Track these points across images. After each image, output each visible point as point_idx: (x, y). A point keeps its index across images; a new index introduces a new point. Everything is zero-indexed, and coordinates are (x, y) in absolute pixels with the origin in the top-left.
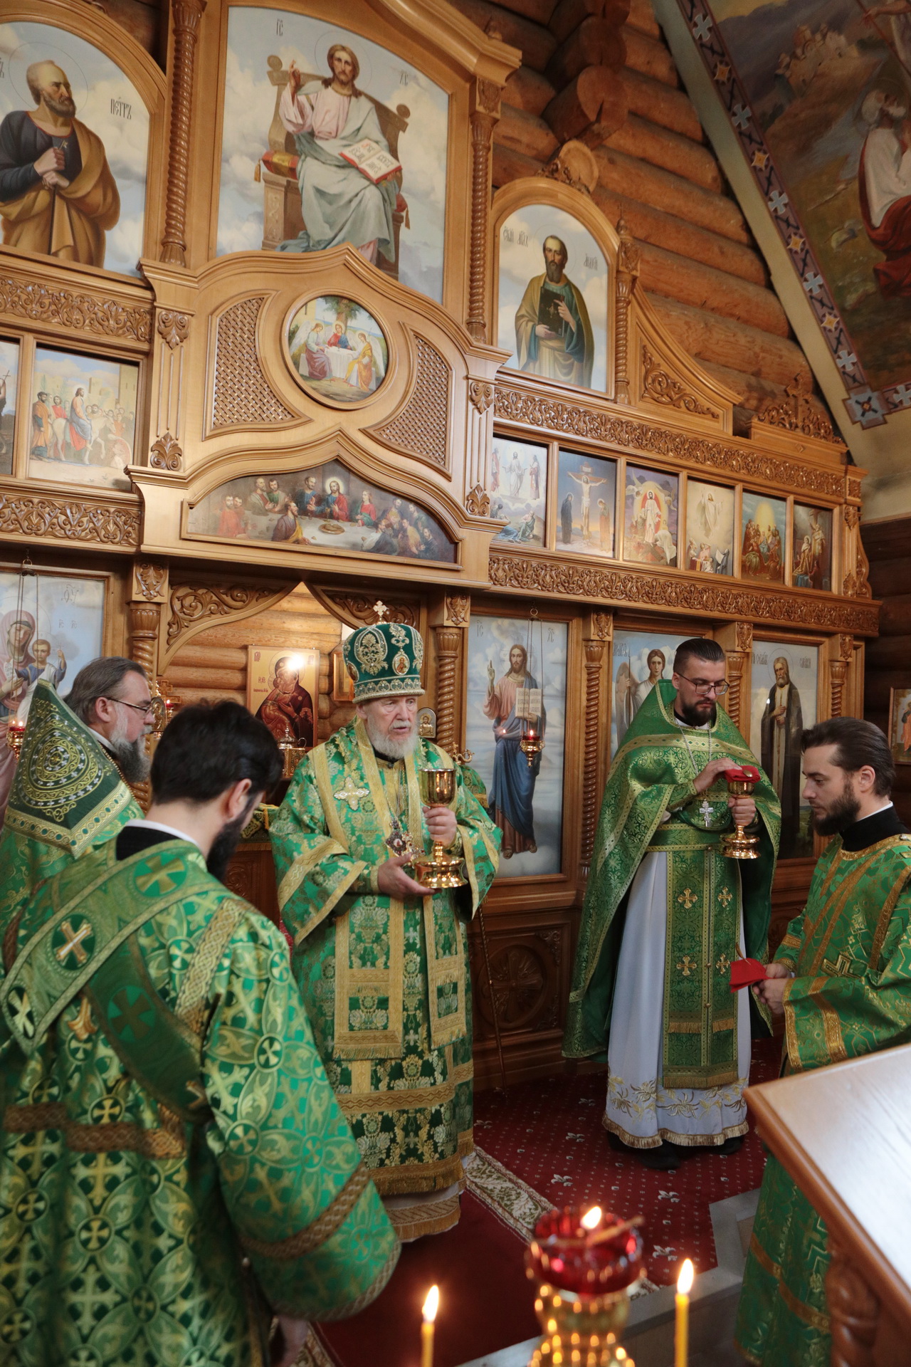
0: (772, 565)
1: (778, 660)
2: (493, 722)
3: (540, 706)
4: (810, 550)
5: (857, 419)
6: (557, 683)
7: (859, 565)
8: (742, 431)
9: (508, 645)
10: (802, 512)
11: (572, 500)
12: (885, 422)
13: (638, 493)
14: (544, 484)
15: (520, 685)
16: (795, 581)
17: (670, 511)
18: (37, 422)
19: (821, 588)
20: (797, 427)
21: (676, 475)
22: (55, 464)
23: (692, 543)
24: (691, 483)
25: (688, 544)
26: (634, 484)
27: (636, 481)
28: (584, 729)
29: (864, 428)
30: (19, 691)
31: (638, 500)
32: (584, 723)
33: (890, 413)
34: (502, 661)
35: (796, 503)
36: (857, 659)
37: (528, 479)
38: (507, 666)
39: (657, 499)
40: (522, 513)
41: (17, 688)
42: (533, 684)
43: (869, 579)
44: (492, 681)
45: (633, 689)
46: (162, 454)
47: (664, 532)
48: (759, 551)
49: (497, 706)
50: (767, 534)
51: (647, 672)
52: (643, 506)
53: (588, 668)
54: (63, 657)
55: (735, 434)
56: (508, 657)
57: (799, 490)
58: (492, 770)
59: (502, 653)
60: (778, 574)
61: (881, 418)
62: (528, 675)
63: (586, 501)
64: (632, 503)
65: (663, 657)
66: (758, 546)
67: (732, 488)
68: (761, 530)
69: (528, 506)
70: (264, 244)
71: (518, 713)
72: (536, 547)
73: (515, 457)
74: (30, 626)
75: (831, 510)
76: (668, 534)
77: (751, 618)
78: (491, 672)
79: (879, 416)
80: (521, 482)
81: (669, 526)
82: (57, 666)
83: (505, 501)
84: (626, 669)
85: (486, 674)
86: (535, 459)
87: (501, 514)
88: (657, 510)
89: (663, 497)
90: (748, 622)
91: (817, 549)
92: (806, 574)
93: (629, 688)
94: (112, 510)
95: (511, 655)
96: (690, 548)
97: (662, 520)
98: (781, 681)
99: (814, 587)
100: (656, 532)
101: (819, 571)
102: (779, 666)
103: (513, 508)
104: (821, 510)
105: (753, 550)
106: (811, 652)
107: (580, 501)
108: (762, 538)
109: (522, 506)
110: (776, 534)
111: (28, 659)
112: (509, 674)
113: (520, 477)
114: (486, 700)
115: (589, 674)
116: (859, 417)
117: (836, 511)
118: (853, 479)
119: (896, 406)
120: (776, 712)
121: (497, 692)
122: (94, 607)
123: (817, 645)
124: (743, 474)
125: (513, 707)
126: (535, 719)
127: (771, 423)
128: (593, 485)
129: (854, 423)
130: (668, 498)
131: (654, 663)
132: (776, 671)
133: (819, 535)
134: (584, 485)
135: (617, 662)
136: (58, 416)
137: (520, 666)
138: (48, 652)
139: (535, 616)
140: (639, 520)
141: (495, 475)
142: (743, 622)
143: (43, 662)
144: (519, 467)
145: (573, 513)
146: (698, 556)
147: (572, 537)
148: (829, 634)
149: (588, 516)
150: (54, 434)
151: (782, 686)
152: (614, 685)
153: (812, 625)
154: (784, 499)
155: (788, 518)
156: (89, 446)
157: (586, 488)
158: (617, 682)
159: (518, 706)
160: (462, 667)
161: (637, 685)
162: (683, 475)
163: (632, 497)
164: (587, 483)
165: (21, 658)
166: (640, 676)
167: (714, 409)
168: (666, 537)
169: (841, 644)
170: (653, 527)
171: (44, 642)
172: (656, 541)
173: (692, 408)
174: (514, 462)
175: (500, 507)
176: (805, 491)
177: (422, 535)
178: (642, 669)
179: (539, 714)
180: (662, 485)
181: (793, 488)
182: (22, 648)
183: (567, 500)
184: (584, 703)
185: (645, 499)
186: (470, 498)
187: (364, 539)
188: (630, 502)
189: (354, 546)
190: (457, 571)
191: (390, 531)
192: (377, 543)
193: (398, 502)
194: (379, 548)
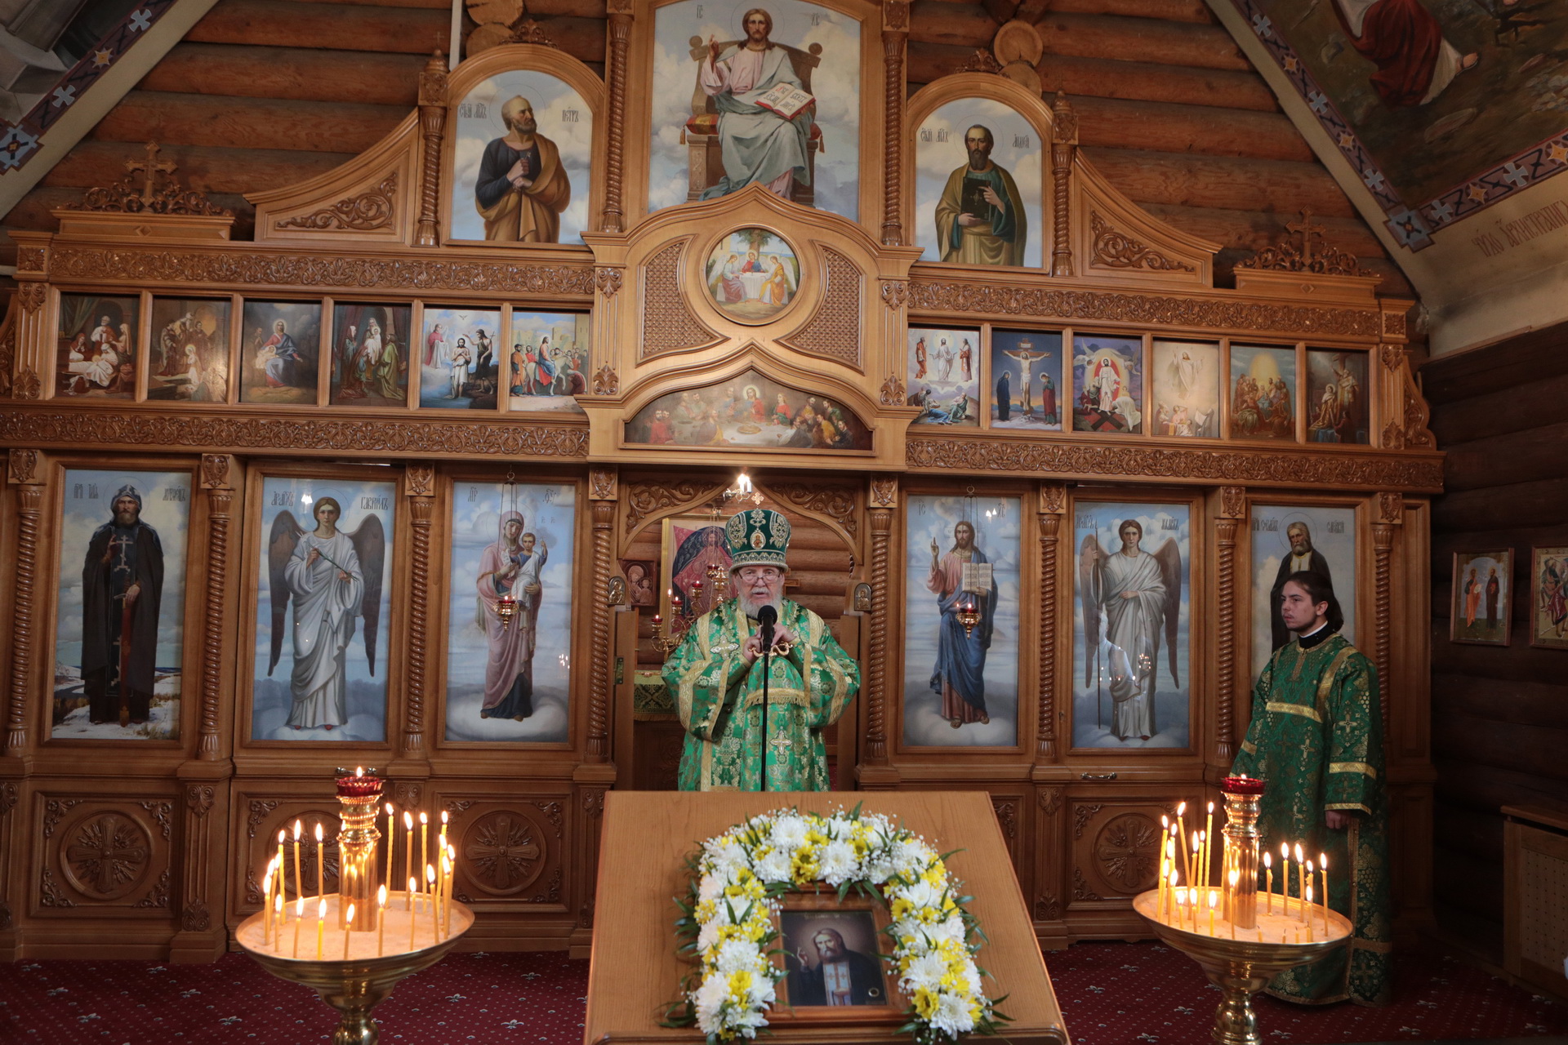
0: (1277, 421)
1: (1294, 525)
2: (937, 596)
3: (990, 580)
4: (1335, 400)
5: (1404, 242)
6: (1010, 557)
7: (1409, 412)
8: (1223, 280)
9: (953, 522)
10: (1321, 360)
11: (1010, 376)
12: (1433, 243)
13: (1090, 362)
14: (977, 365)
15: (969, 560)
16: (1310, 436)
17: (1131, 375)
18: (514, 368)
19: (1354, 441)
20: (1303, 264)
21: (1140, 338)
22: (529, 398)
23: (1161, 407)
24: (1158, 344)
25: (1156, 408)
26: (1084, 353)
27: (1087, 351)
28: (1040, 603)
29: (1414, 251)
30: (513, 574)
31: (1090, 369)
32: (1040, 596)
33: (1434, 232)
34: (947, 537)
35: (1309, 349)
36: (1419, 519)
37: (958, 363)
38: (953, 542)
39: (1114, 366)
40: (952, 396)
41: (510, 571)
42: (982, 558)
43: (1430, 426)
44: (936, 557)
45: (1101, 561)
46: (601, 383)
47: (1124, 398)
48: (1256, 407)
49: (942, 581)
50: (1267, 386)
51: (1120, 544)
52: (1097, 374)
53: (1042, 541)
54: (545, 546)
55: (1216, 285)
56: (953, 533)
57: (1309, 335)
58: (937, 642)
59: (946, 530)
60: (1288, 431)
61: (1427, 239)
62: (976, 550)
63: (1025, 377)
65: (1139, 527)
66: (1255, 402)
67: (1216, 343)
68: (1259, 384)
69: (960, 389)
70: (689, 195)
71: (964, 588)
73: (944, 343)
74: (519, 523)
75: (1366, 352)
76: (1129, 399)
77: (1241, 481)
78: (935, 548)
79: (1423, 236)
80: (951, 367)
81: (1130, 392)
82: (540, 553)
83: (933, 386)
84: (1092, 541)
85: (929, 550)
88: (1116, 377)
89: (1121, 363)
90: (1238, 487)
91: (1346, 397)
92: (1330, 426)
93: (1097, 560)
95: (956, 532)
96: (1159, 412)
97: (1121, 387)
98: (1299, 548)
99: (1343, 441)
100: (1114, 398)
102: (1295, 532)
103: (942, 392)
104: (1351, 355)
105: (1248, 407)
106: (1345, 516)
107: (1019, 377)
108: (1260, 393)
110: (1281, 386)
111: (520, 549)
112: (954, 550)
113: (950, 362)
114: (930, 575)
115: (1044, 547)
116: (1404, 240)
117: (1373, 352)
118: (1389, 312)
119: (1438, 224)
121: (942, 567)
122: (567, 506)
123: (1352, 506)
124: (1224, 328)
125: (959, 581)
126: (985, 593)
127: (1265, 267)
128: (1034, 360)
129: (1402, 246)
130: (1129, 363)
131: (1128, 534)
132: (1291, 538)
133: (1348, 382)
134: (1023, 361)
135: (1082, 534)
137: (967, 541)
138: (534, 542)
139: (971, 493)
140: (1092, 389)
141: (921, 363)
142: (1229, 486)
143: (530, 550)
144: (948, 353)
145: (1010, 390)
146: (1171, 421)
147: (1011, 413)
148: (1369, 494)
149: (1028, 392)
150: (527, 375)
151: (1300, 554)
152: (1077, 558)
153: (1336, 486)
154: (1292, 347)
155: (1298, 367)
156: (554, 381)
157: (1025, 364)
158: (1082, 555)
159: (965, 580)
160: (900, 545)
161: (1106, 558)
162: (1147, 338)
163: (1083, 367)
164: (1027, 358)
165: (514, 548)
166: (1110, 548)
167: (1186, 261)
168: (1127, 404)
169: (1382, 504)
170: (1109, 394)
171: (530, 535)
172: (1115, 408)
173: (1157, 265)
174: (943, 348)
175: (928, 393)
176: (1314, 336)
177: (836, 428)
178: (1113, 540)
179: (990, 588)
180: (1119, 351)
181: (1300, 334)
182: (514, 540)
183: (1003, 378)
184: (1039, 576)
185: (1099, 367)
186: (885, 389)
187: (779, 436)
188: (1079, 373)
189: (770, 443)
190: (874, 457)
191: (804, 427)
192: (793, 438)
193: (812, 400)
194: (792, 443)
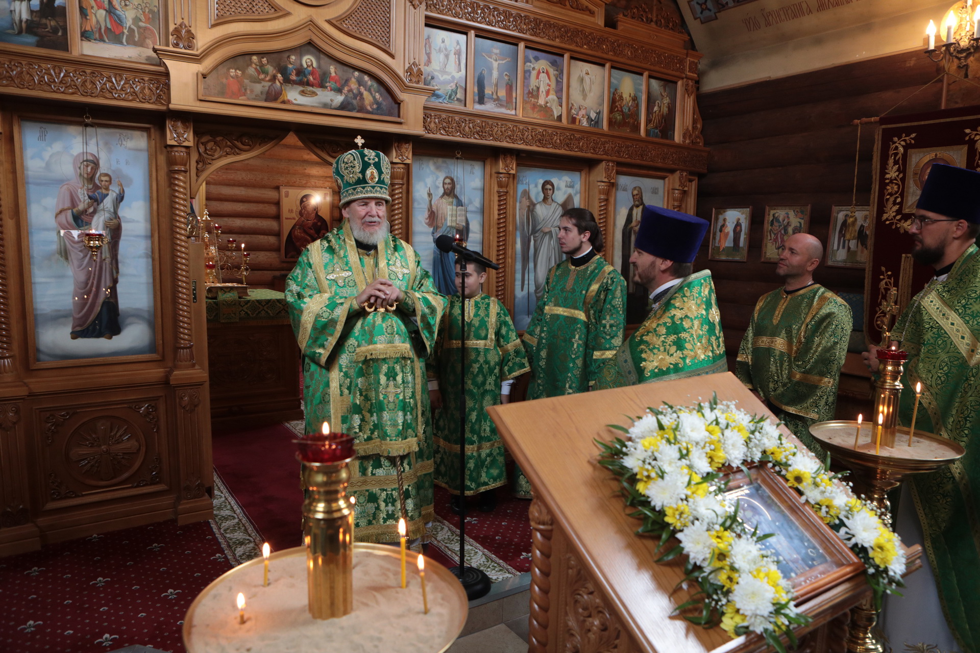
0: (631, 121)
1: (635, 188)
2: (432, 229)
3: (464, 218)
4: (660, 111)
5: (698, 16)
6: (477, 203)
7: (695, 122)
8: (611, 23)
9: (441, 176)
10: (654, 83)
11: (485, 73)
12: (716, 18)
13: (534, 69)
14: (465, 61)
15: (451, 204)
16: (647, 132)
17: (557, 81)
18: (83, 13)
19: (667, 138)
20: (652, 21)
21: (562, 56)
22: (101, 45)
23: (573, 105)
24: (573, 61)
25: (570, 105)
26: (531, 62)
27: (533, 60)
28: (496, 235)
29: (702, 23)
30: (91, 210)
31: (534, 73)
32: (496, 230)
33: (719, 12)
34: (438, 187)
35: (650, 77)
36: (693, 187)
37: (452, 58)
38: (441, 191)
39: (547, 73)
40: (449, 82)
41: (89, 207)
42: (460, 203)
43: (702, 132)
44: (430, 201)
45: (531, 207)
46: (179, 38)
47: (552, 97)
48: (622, 111)
49: (434, 219)
50: (628, 99)
51: (542, 196)
52: (537, 78)
53: (499, 192)
54: (121, 185)
55: (606, 25)
56: (441, 185)
57: (652, 68)
58: (431, 262)
59: (437, 182)
60: (637, 128)
61: (714, 16)
62: (456, 197)
63: (495, 74)
64: (530, 76)
65: (553, 185)
66: (621, 108)
67: (603, 65)
68: (624, 96)
69: (453, 77)
71: (449, 224)
72: (459, 107)
73: (443, 42)
74: (96, 164)
75: (676, 83)
76: (555, 98)
77: (615, 158)
78: (430, 195)
79: (712, 13)
80: (448, 60)
81: (556, 92)
82: (117, 191)
83: (436, 74)
84: (526, 194)
85: (426, 196)
86: (458, 43)
87: (433, 83)
88: (548, 81)
89: (552, 71)
90: (613, 161)
91: (665, 110)
92: (656, 128)
93: (529, 207)
94: (146, 79)
95: (444, 183)
96: (571, 108)
97: (551, 88)
98: (637, 203)
99: (662, 138)
100: (547, 96)
101: (666, 125)
102: (635, 192)
103: (442, 79)
104: (669, 82)
105: (618, 110)
106: (658, 183)
107: (491, 74)
108: (624, 102)
109: (448, 77)
110: (635, 99)
111: (96, 187)
112: (442, 197)
113: (447, 56)
114: (426, 214)
115: (499, 196)
116: (699, 15)
117: (680, 83)
118: (692, 60)
119: (724, 6)
120: (634, 224)
121: (434, 208)
122: (141, 150)
123: (663, 178)
124: (610, 56)
125: (446, 220)
126: (461, 227)
127: (633, 18)
128: (501, 62)
129: (695, 19)
130: (556, 72)
131: (547, 189)
132: (633, 196)
133: (666, 101)
134: (494, 62)
135: (521, 188)
136: (99, 7)
137: (450, 192)
138: (110, 181)
139: (459, 156)
140: (535, 88)
141: (428, 55)
142: (608, 161)
143: (107, 189)
144: (446, 49)
145: (486, 82)
146: (577, 114)
147: (486, 100)
148: (672, 171)
149: (497, 85)
150: (98, 21)
151: (637, 206)
152: (518, 204)
153: (660, 165)
154: (641, 74)
155: (644, 88)
156: (125, 31)
157: (495, 64)
158: (520, 202)
159: (449, 218)
160: (408, 192)
161: (534, 205)
162: (566, 56)
163: (529, 72)
164: (496, 60)
165: (91, 186)
166: (536, 199)
167: (591, 7)
168: (554, 100)
169: (680, 178)
170: (544, 93)
171: (106, 175)
172: (547, 103)
173: (574, 6)
174: (442, 45)
175: (433, 78)
176: (657, 68)
177: (374, 98)
178: (538, 193)
179: (464, 224)
180: (551, 63)
181: (647, 66)
182: (91, 179)
183: (481, 73)
184: (496, 217)
185: (539, 73)
186: (409, 71)
187: (332, 100)
188: (527, 75)
189: (325, 106)
190: (400, 123)
191: (351, 95)
192: (342, 103)
193: (357, 73)
194: (343, 106)
